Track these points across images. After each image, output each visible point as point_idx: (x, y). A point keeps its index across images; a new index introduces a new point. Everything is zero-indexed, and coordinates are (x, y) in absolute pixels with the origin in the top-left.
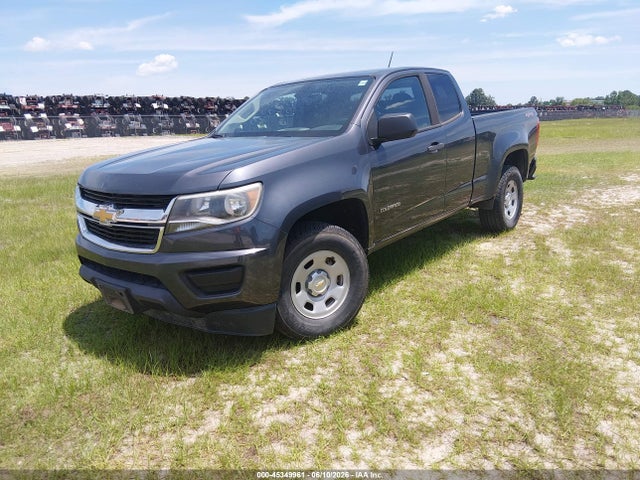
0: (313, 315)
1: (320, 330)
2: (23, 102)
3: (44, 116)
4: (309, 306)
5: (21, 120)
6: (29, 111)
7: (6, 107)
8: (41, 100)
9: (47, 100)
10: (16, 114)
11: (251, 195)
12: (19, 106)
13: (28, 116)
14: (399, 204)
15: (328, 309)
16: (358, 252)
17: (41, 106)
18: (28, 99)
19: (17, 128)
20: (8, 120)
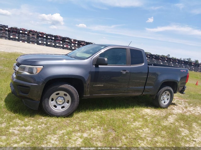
0: (55, 109)
1: (56, 115)
2: (72, 40)
3: (76, 45)
4: (55, 106)
5: (71, 45)
6: (73, 43)
7: (68, 41)
8: (77, 41)
9: (79, 41)
10: (70, 43)
11: (38, 69)
12: (71, 41)
13: (73, 44)
14: (103, 85)
15: (61, 109)
16: (74, 95)
17: (77, 42)
18: (74, 40)
19: (69, 47)
20: (67, 44)
